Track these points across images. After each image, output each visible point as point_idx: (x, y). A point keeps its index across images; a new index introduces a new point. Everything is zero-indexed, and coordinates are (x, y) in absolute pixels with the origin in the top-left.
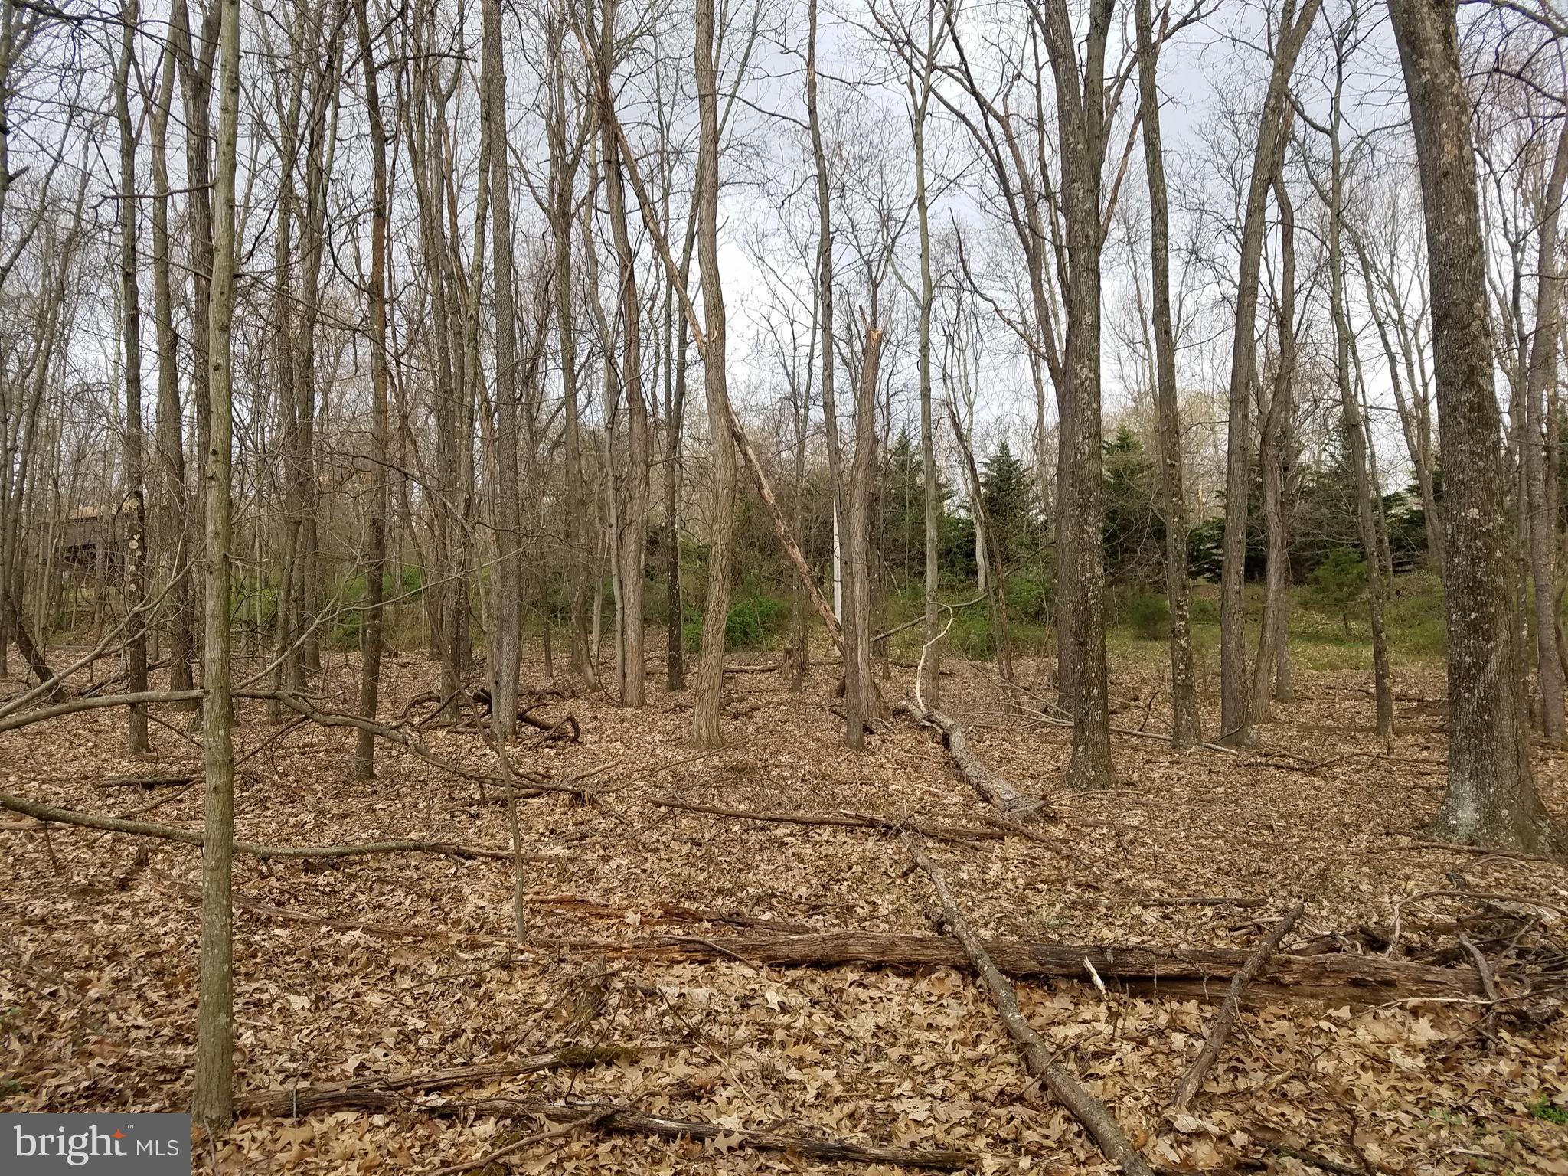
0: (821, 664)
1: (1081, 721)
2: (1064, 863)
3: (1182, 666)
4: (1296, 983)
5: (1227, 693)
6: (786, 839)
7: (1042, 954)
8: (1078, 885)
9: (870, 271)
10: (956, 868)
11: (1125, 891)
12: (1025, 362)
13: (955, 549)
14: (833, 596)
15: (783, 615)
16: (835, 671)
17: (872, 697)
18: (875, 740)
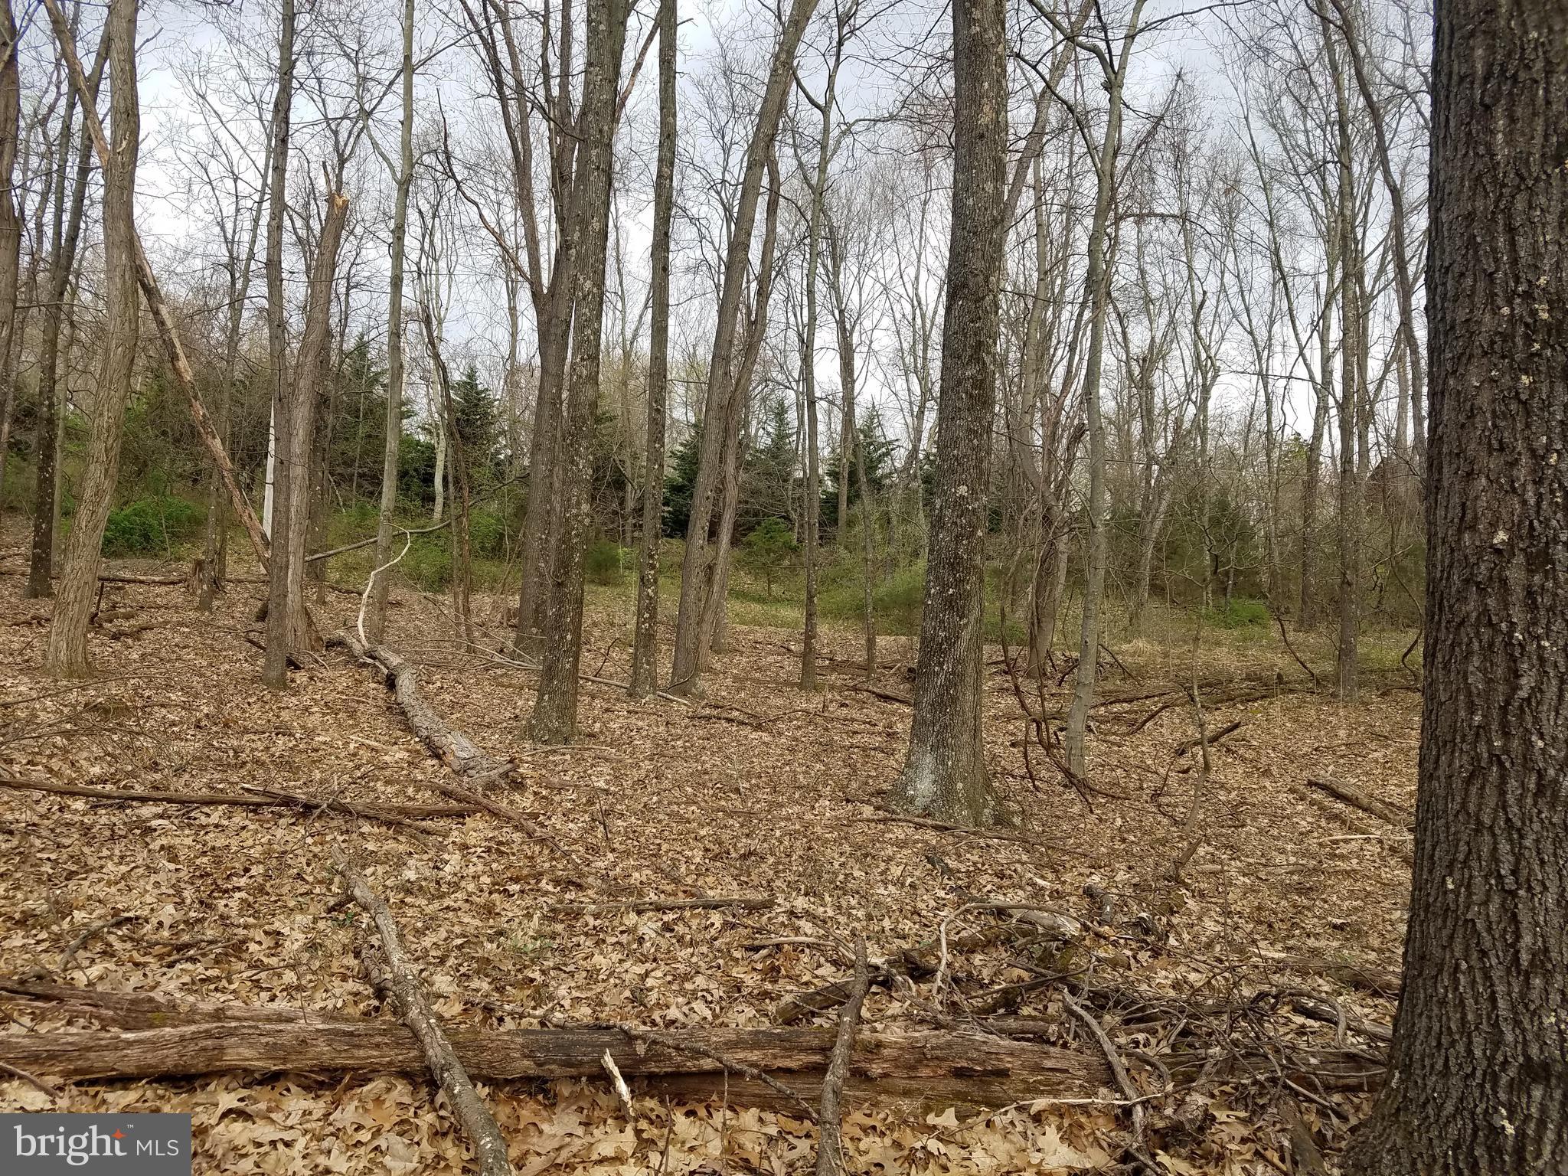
0: (240, 581)
1: (550, 668)
2: (537, 849)
3: (647, 615)
4: (885, 1075)
5: (681, 643)
6: (154, 823)
7: (541, 1048)
8: (557, 882)
9: (337, 142)
10: (401, 864)
11: (614, 889)
12: (501, 285)
13: (412, 472)
14: (262, 506)
15: (197, 521)
16: (256, 589)
17: (301, 626)
18: (301, 677)
